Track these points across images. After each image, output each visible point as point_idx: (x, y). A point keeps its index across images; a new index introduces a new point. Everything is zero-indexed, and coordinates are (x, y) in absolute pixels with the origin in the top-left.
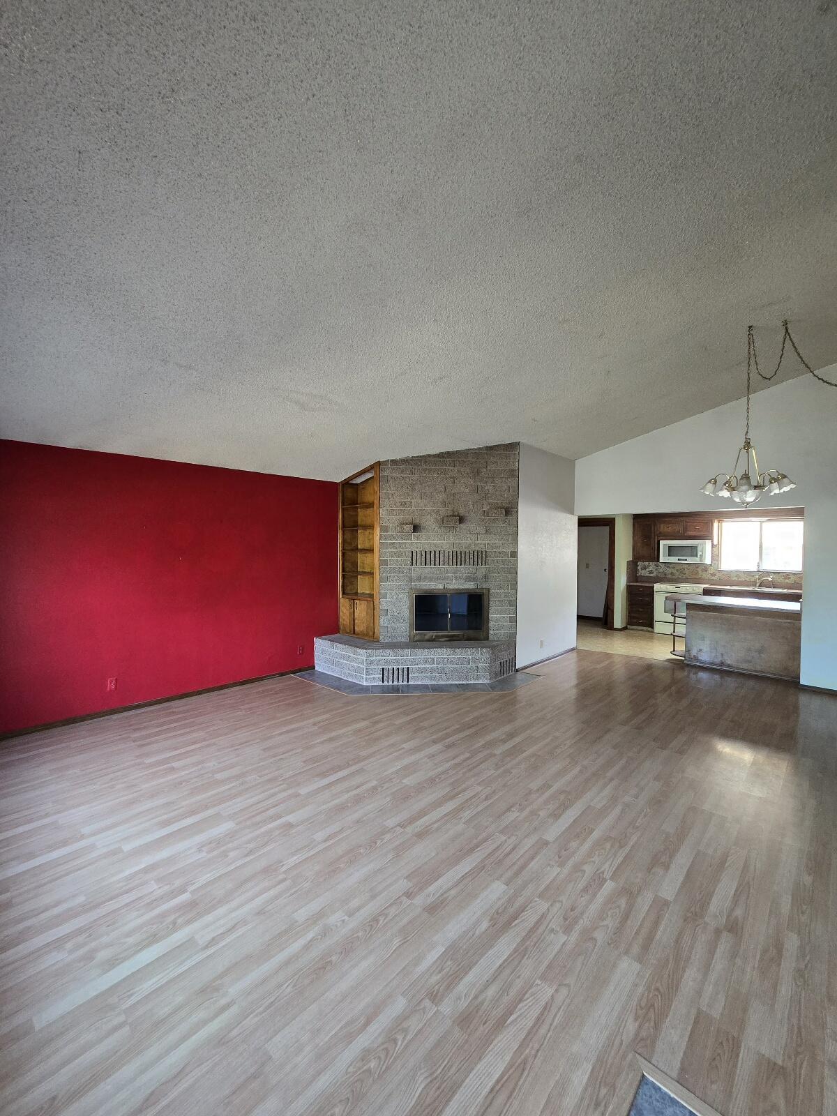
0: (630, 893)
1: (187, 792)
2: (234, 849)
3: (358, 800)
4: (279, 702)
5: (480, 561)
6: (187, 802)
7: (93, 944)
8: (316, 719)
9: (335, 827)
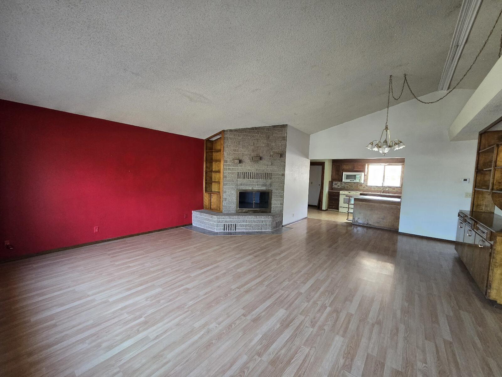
0: (337, 311)
1: (137, 276)
2: (163, 299)
3: (217, 278)
4: (177, 238)
5: (268, 177)
6: (139, 280)
7: (100, 340)
8: (195, 246)
9: (209, 289)
